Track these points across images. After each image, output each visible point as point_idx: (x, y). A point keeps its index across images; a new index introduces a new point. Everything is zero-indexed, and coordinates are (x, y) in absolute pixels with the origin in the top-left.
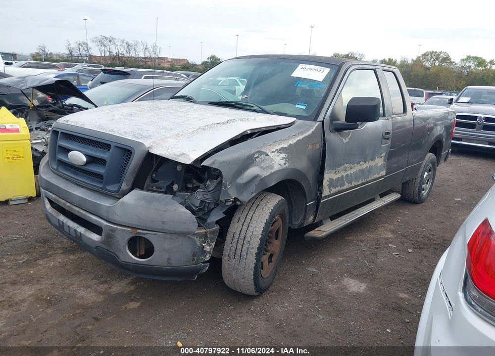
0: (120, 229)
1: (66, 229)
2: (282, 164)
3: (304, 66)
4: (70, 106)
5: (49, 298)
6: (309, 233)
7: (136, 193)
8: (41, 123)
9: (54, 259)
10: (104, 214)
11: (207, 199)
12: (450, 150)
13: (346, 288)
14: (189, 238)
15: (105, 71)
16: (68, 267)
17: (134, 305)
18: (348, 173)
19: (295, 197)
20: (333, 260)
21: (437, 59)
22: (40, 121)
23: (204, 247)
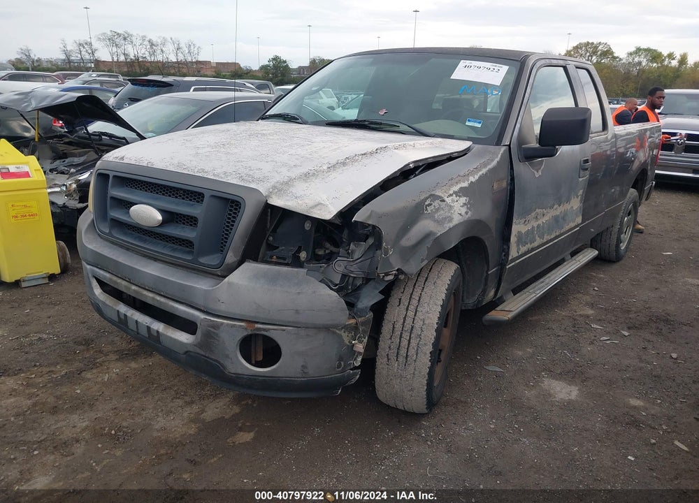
0: (228, 325)
1: (132, 326)
2: (463, 213)
3: (468, 63)
4: (97, 135)
5: (113, 432)
6: (489, 314)
7: (249, 267)
8: (57, 162)
9: (108, 368)
10: (200, 302)
11: (352, 272)
12: (654, 182)
13: (550, 395)
14: (334, 333)
15: (134, 82)
16: (131, 381)
17: (247, 437)
18: (540, 222)
19: (468, 262)
20: (520, 353)
21: (594, 53)
22: (55, 159)
23: (353, 345)
